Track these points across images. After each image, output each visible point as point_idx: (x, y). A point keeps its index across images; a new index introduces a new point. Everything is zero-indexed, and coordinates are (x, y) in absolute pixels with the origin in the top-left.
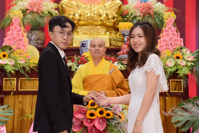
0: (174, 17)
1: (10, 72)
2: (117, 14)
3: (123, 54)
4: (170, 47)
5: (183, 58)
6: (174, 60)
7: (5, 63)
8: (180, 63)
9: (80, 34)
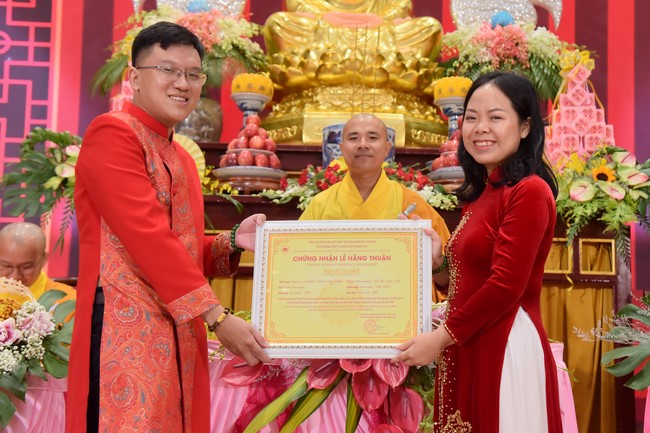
0: (589, 64)
2: (427, 55)
3: (447, 165)
4: (579, 147)
5: (618, 179)
6: (593, 184)
8: (608, 193)
9: (321, 107)
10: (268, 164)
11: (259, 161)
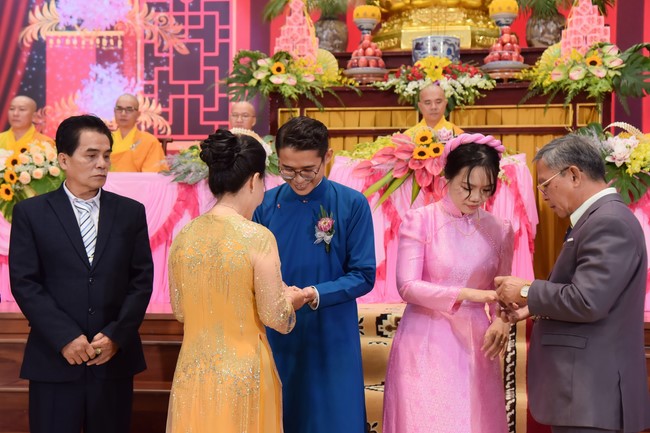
1: (290, 97)
3: (493, 60)
4: (583, 44)
5: (603, 64)
6: (585, 68)
7: (281, 81)
8: (595, 73)
9: (414, 24)
10: (377, 66)
11: (371, 64)
